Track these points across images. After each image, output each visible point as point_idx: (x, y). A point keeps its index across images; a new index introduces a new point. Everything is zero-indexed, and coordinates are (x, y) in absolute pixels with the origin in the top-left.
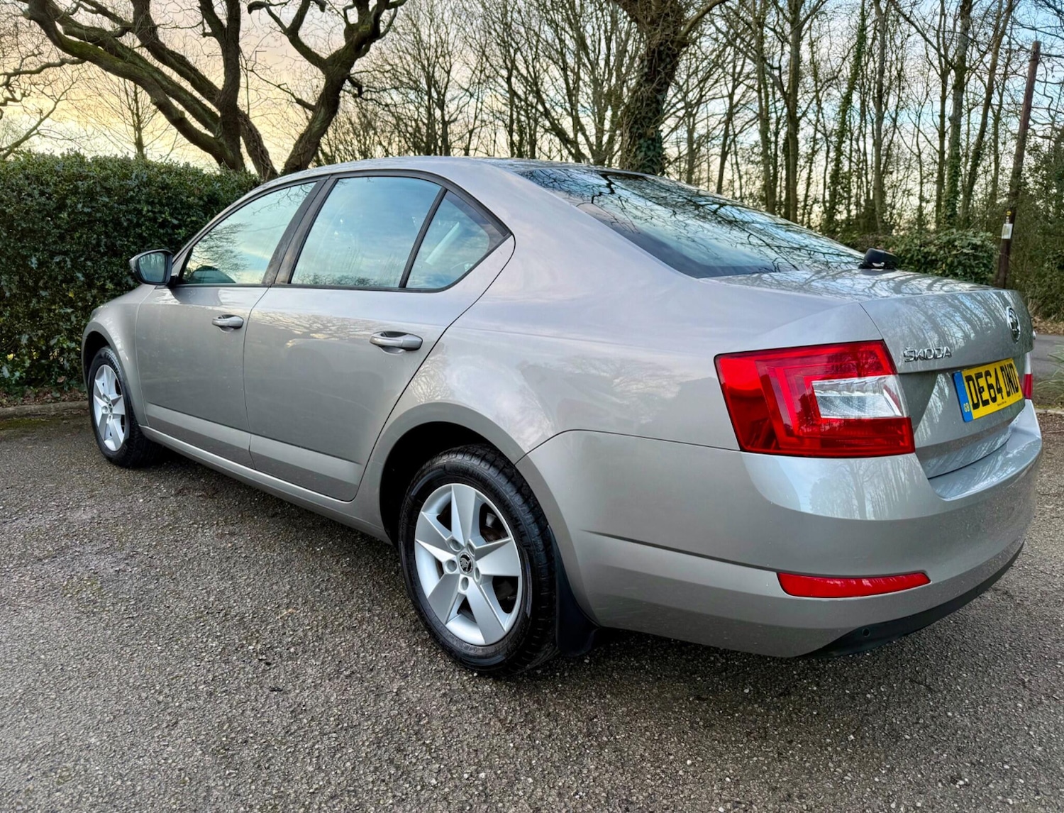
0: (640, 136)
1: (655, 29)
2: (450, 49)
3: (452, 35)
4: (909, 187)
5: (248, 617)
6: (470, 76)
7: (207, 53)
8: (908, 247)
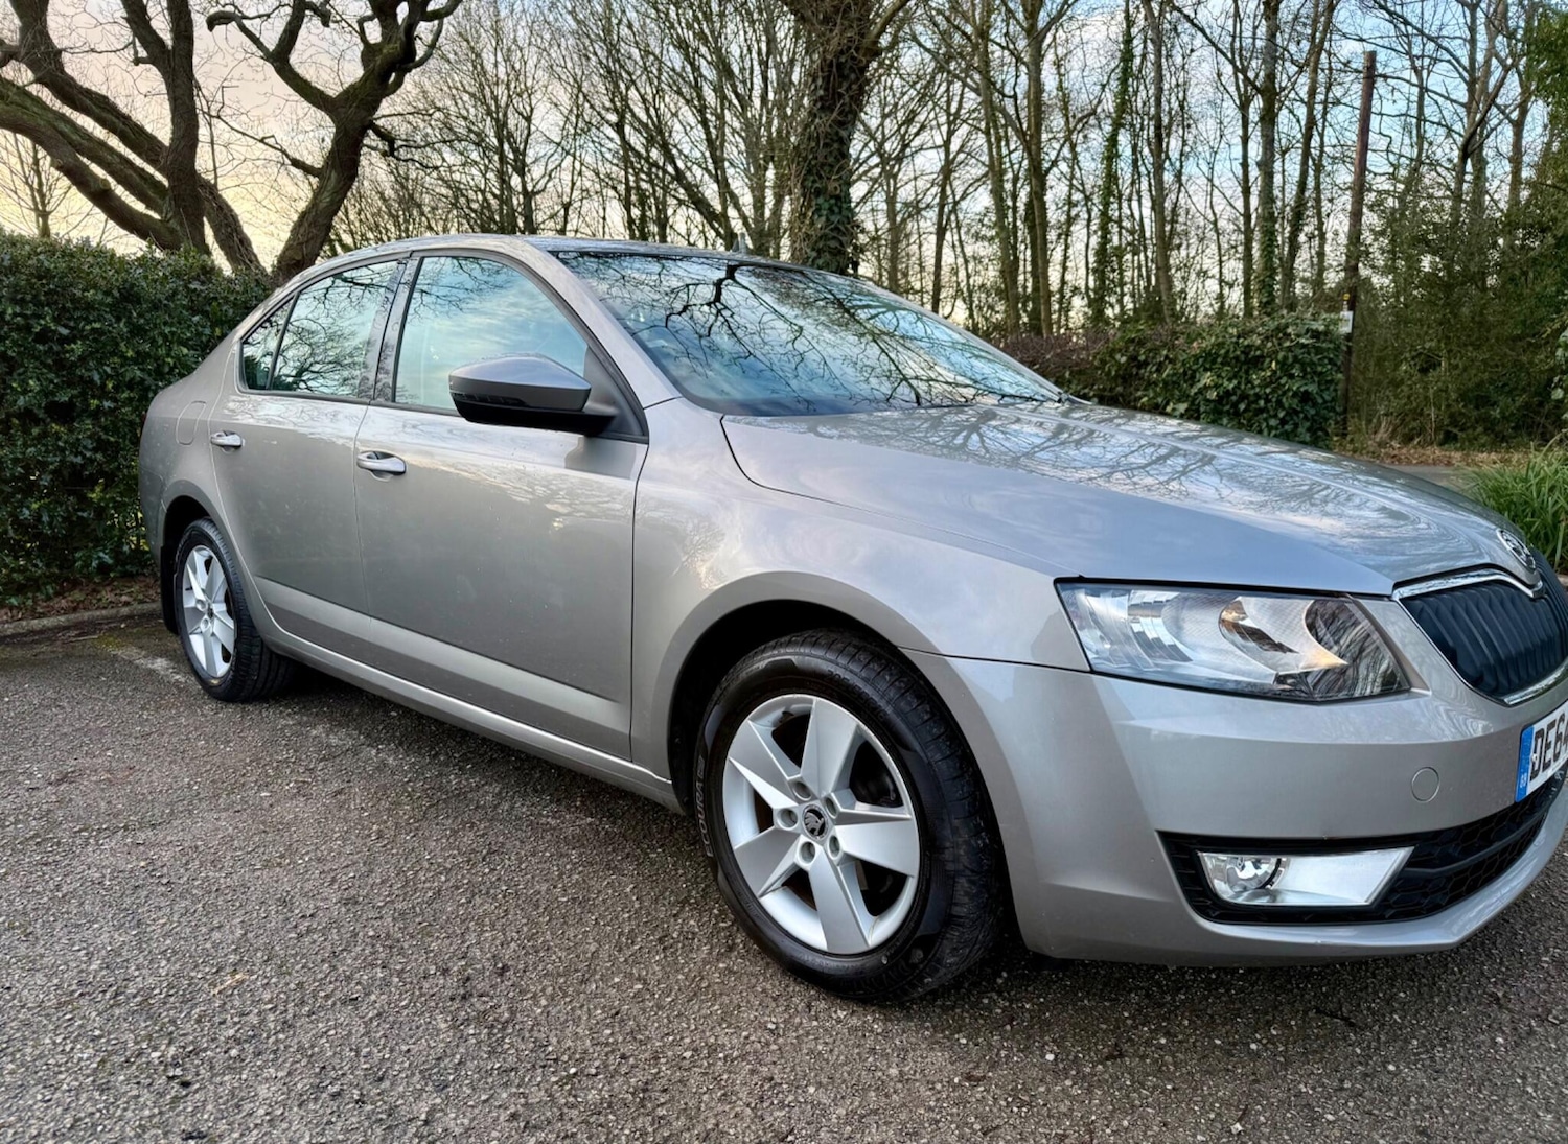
0: (818, 193)
1: (831, 31)
2: (529, 83)
3: (531, 63)
4: (1205, 267)
5: (159, 995)
6: (562, 124)
7: (144, 91)
8: (1220, 339)
